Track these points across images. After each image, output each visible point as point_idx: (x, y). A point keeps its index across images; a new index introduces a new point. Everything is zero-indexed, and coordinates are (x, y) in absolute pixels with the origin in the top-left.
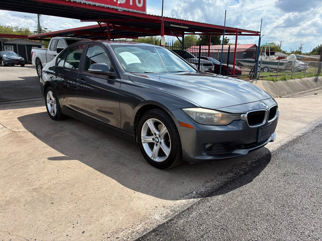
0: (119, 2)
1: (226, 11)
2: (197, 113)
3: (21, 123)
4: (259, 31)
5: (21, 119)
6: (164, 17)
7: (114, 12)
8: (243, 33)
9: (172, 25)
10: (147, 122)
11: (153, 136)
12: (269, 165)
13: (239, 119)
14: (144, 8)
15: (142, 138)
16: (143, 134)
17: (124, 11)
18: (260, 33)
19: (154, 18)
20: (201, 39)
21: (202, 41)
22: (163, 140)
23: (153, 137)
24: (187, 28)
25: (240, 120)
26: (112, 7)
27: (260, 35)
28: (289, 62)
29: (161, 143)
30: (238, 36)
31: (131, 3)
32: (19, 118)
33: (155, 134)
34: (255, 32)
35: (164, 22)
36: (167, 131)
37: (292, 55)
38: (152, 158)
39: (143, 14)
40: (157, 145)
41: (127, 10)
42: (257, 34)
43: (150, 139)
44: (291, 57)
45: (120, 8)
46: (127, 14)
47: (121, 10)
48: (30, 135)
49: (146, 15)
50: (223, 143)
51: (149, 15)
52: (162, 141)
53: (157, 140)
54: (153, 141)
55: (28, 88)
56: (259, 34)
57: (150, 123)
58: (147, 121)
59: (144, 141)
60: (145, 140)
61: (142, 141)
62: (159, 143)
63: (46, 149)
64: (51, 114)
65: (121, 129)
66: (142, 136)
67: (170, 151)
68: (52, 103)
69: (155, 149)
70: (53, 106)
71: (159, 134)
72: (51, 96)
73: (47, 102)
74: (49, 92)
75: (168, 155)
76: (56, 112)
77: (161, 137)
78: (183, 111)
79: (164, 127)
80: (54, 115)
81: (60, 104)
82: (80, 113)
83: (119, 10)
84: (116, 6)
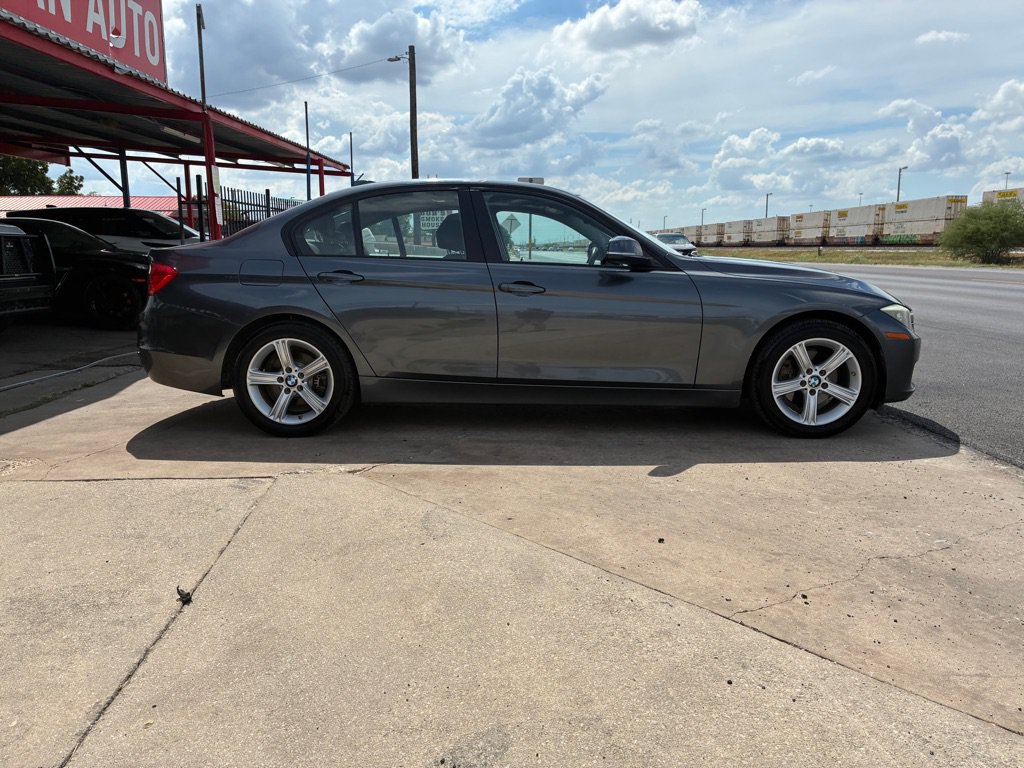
0: (111, 45)
1: (306, 103)
4: (349, 164)
6: (210, 108)
7: (106, 74)
10: (793, 350)
11: (803, 376)
14: (162, 69)
15: (773, 388)
17: (129, 75)
18: (352, 168)
19: (182, 104)
23: (801, 379)
24: (199, 141)
26: (101, 56)
31: (137, 52)
36: (851, 355)
38: (806, 423)
42: (344, 170)
45: (119, 64)
46: (130, 83)
47: (119, 68)
49: (166, 91)
51: (177, 96)
54: (800, 388)
56: (349, 171)
57: (800, 350)
61: (774, 395)
62: (820, 388)
64: (278, 420)
65: (694, 386)
66: (773, 383)
67: (858, 392)
68: (280, 380)
69: (812, 402)
70: (288, 391)
71: (819, 369)
72: (284, 356)
73: (248, 381)
74: (274, 343)
75: (852, 403)
76: (318, 405)
77: (827, 374)
78: (883, 312)
79: (844, 350)
80: (306, 419)
81: (360, 373)
82: (498, 380)
83: (117, 70)
84: (108, 54)
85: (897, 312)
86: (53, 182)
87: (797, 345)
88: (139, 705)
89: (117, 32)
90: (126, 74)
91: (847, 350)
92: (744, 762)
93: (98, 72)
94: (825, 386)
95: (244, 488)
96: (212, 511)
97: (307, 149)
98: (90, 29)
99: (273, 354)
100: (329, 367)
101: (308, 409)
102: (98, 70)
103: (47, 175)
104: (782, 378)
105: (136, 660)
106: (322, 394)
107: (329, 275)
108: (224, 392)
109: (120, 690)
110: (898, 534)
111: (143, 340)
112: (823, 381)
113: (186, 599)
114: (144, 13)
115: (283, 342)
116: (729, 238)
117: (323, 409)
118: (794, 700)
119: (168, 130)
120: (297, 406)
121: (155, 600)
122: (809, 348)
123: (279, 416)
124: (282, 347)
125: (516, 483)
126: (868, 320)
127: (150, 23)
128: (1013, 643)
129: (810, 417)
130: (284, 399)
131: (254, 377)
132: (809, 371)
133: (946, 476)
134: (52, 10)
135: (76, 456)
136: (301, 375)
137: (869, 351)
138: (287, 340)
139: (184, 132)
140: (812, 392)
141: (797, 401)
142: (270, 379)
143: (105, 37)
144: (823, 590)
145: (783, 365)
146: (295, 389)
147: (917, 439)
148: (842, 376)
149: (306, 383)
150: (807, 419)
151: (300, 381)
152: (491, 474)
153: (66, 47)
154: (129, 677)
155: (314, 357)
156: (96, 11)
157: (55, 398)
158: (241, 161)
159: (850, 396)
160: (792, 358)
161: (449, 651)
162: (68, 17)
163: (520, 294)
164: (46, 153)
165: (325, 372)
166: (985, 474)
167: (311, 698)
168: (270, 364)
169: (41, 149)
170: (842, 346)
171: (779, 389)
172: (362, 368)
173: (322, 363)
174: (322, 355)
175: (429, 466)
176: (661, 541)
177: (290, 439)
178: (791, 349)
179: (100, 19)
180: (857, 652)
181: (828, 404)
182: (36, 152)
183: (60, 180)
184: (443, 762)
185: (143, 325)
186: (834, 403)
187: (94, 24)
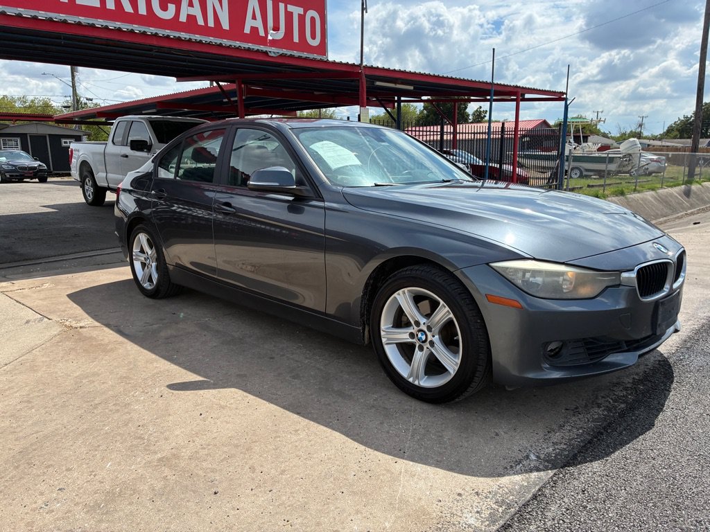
0: (270, 38)
2: (525, 271)
3: (79, 308)
4: (565, 91)
5: (75, 297)
6: (366, 67)
7: (262, 58)
8: (527, 96)
9: (378, 83)
10: (398, 297)
11: (412, 328)
12: (674, 385)
13: (617, 283)
14: (322, 48)
15: (382, 333)
16: (385, 324)
17: (282, 56)
18: (566, 94)
19: (344, 69)
20: (425, 112)
21: (428, 116)
22: (437, 337)
23: (411, 330)
24: (411, 88)
25: (619, 285)
26: (256, 47)
27: (566, 99)
28: (624, 157)
29: (432, 343)
30: (521, 103)
31: (296, 39)
32: (70, 296)
33: (417, 323)
34: (555, 92)
35: (366, 76)
36: (452, 315)
37: (632, 139)
38: (411, 380)
39: (321, 61)
40: (421, 349)
41: (289, 52)
42: (559, 97)
43: (403, 336)
44: (630, 145)
45: (273, 49)
46: (287, 61)
47: (274, 53)
48: (109, 335)
49: (327, 62)
50: (584, 339)
51: (334, 63)
52: (436, 339)
53: (424, 338)
54: (410, 340)
55: (70, 228)
56: (565, 96)
57: (403, 298)
58: (395, 295)
59: (388, 339)
60: (391, 337)
61: (384, 340)
62: (427, 345)
63: (155, 364)
64: (143, 285)
65: (325, 314)
66: (383, 329)
67: (459, 360)
68: (145, 259)
69: (420, 358)
70: (147, 267)
71: (426, 323)
72: (144, 244)
73: (134, 258)
74: (139, 235)
75: (453, 373)
76: (155, 279)
77: (433, 330)
78: (493, 268)
79: (444, 307)
80: (151, 287)
81: (167, 261)
83: (270, 54)
84: (265, 44)
87: (400, 291)
89: (276, 28)
90: (280, 56)
91: (446, 307)
93: (254, 58)
95: (25, 323)
98: (247, 30)
100: (156, 254)
102: (254, 56)
112: (430, 338)
114: (305, 12)
117: (156, 282)
122: (413, 297)
123: (143, 282)
124: (142, 239)
127: (313, 19)
129: (414, 375)
130: (146, 272)
131: (136, 256)
134: (211, 24)
136: (151, 258)
138: (143, 235)
142: (142, 258)
143: (262, 33)
146: (150, 267)
151: (151, 261)
153: (222, 46)
156: (254, 17)
159: (452, 364)
162: (226, 25)
170: (441, 302)
171: (387, 335)
172: (166, 258)
173: (154, 251)
179: (258, 24)
183: (474, 114)
186: (439, 368)
187: (252, 27)
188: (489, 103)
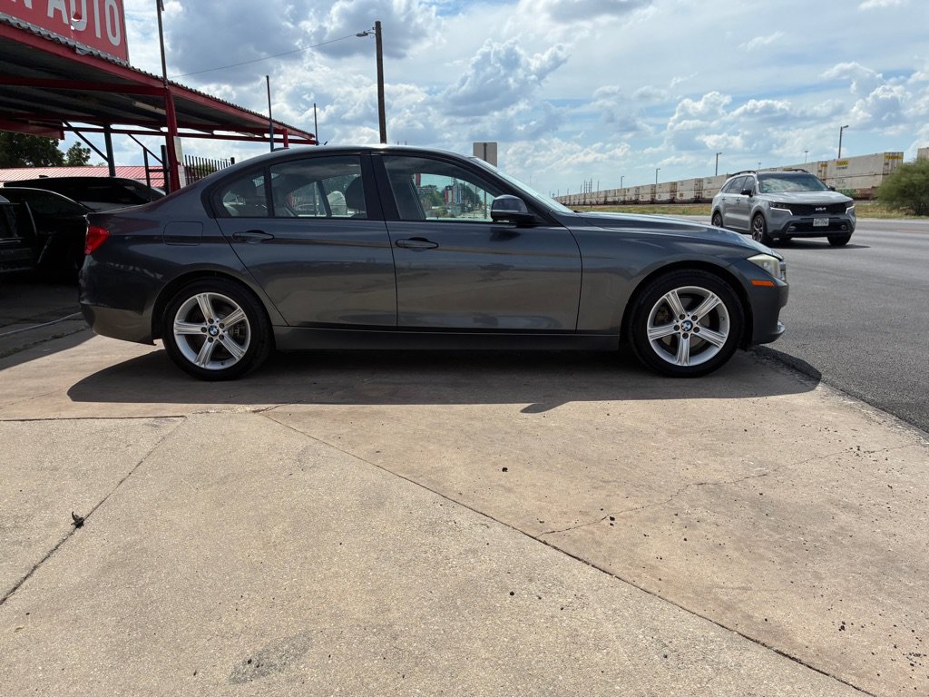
0: (72, 28)
6: (171, 83)
7: (69, 55)
10: (667, 297)
11: (676, 321)
14: (124, 49)
15: (648, 333)
17: (90, 55)
19: (143, 81)
22: (698, 323)
23: (675, 324)
26: (62, 39)
31: (98, 35)
36: (720, 302)
38: (679, 364)
39: (115, 64)
41: (94, 51)
42: (308, 139)
43: (668, 330)
45: (78, 44)
46: (93, 63)
47: (80, 49)
49: (131, 71)
51: (138, 72)
53: (689, 326)
54: (674, 332)
56: (314, 139)
57: (672, 298)
59: (656, 336)
61: (650, 338)
62: (692, 332)
64: (203, 366)
65: (576, 332)
66: (648, 328)
67: (726, 335)
68: (204, 330)
69: (685, 345)
70: (211, 340)
71: (691, 314)
72: (206, 308)
73: (175, 331)
74: (196, 296)
75: (722, 345)
76: (238, 352)
77: (699, 319)
78: (749, 261)
79: (713, 297)
80: (228, 365)
81: (273, 323)
82: (397, 328)
83: (78, 51)
84: (69, 37)
85: (763, 261)
86: (63, 154)
87: (670, 293)
88: (16, 612)
89: (78, 16)
90: (87, 55)
91: (716, 297)
92: (500, 662)
93: (61, 54)
94: (697, 330)
95: (156, 426)
96: (123, 446)
97: (270, 119)
98: (51, 14)
99: (196, 307)
100: (245, 318)
101: (229, 356)
102: (60, 51)
103: (58, 148)
104: (656, 323)
105: (24, 575)
106: (241, 342)
107: (242, 235)
108: (155, 341)
109: (5, 600)
110: (724, 463)
111: (83, 295)
112: (695, 325)
113: (79, 523)
115: (205, 296)
116: (681, 195)
117: (242, 356)
118: (562, 609)
119: (139, 104)
120: (219, 353)
121: (53, 524)
122: (681, 295)
123: (204, 363)
124: (203, 300)
125: (399, 420)
126: (734, 270)
127: (111, 7)
128: (788, 561)
129: (683, 359)
130: (207, 347)
131: (181, 327)
132: (682, 317)
133: (793, 410)
135: (22, 399)
136: (222, 326)
137: (736, 297)
138: (207, 294)
139: (156, 106)
140: (685, 336)
141: (672, 345)
142: (196, 329)
143: (66, 20)
144: (632, 513)
145: (659, 311)
146: (218, 338)
147: (784, 377)
148: (713, 321)
149: (226, 332)
150: (680, 360)
151: (221, 330)
152: (379, 412)
153: (27, 32)
154: (15, 589)
155: (234, 309)
157: (26, 348)
158: (216, 132)
159: (719, 339)
160: (665, 305)
161: (284, 567)
162: (29, 4)
163: (415, 249)
164: (41, 128)
165: (243, 323)
166: (830, 408)
167: (157, 607)
168: (195, 316)
169: (38, 125)
170: (711, 293)
171: (654, 333)
172: (276, 319)
173: (239, 314)
174: (239, 307)
175: (327, 406)
176: (505, 470)
177: (214, 383)
178: (664, 297)
179: (61, 5)
180: (638, 566)
181: (699, 347)
182: (32, 128)
183: (70, 153)
184: (250, 662)
185: (81, 282)
186: (706, 345)
187: (55, 9)
188: (269, 143)
